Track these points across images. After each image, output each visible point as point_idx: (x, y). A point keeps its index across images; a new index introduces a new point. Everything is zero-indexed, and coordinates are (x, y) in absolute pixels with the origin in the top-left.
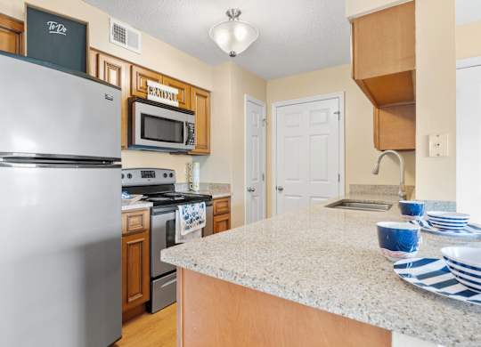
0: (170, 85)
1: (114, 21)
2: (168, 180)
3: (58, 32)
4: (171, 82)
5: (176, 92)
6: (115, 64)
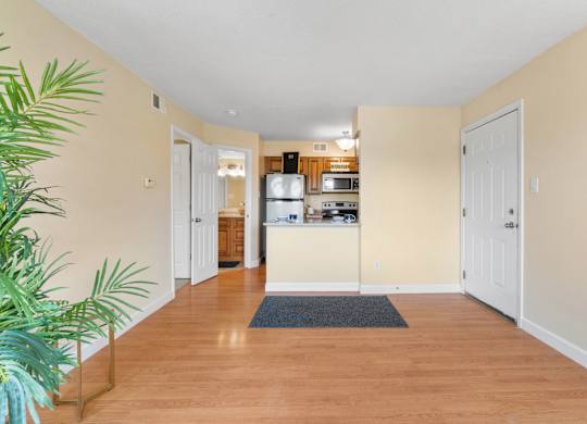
0: (344, 161)
1: (314, 144)
2: (352, 208)
3: (291, 158)
4: (345, 159)
5: (348, 164)
6: (315, 160)
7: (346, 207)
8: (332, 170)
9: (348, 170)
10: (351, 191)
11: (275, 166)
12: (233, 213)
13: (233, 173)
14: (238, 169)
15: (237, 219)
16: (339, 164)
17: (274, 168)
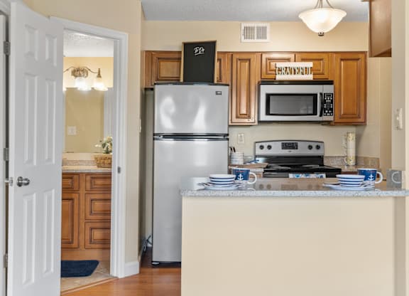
0: (303, 60)
1: (244, 25)
2: (314, 152)
3: (200, 53)
4: (305, 56)
5: (310, 65)
6: (246, 58)
7: (302, 151)
8: (279, 77)
9: (310, 77)
10: (317, 118)
11: (168, 69)
12: (85, 163)
13: (83, 85)
14: (92, 76)
15: (94, 176)
16: (292, 65)
17: (164, 74)
